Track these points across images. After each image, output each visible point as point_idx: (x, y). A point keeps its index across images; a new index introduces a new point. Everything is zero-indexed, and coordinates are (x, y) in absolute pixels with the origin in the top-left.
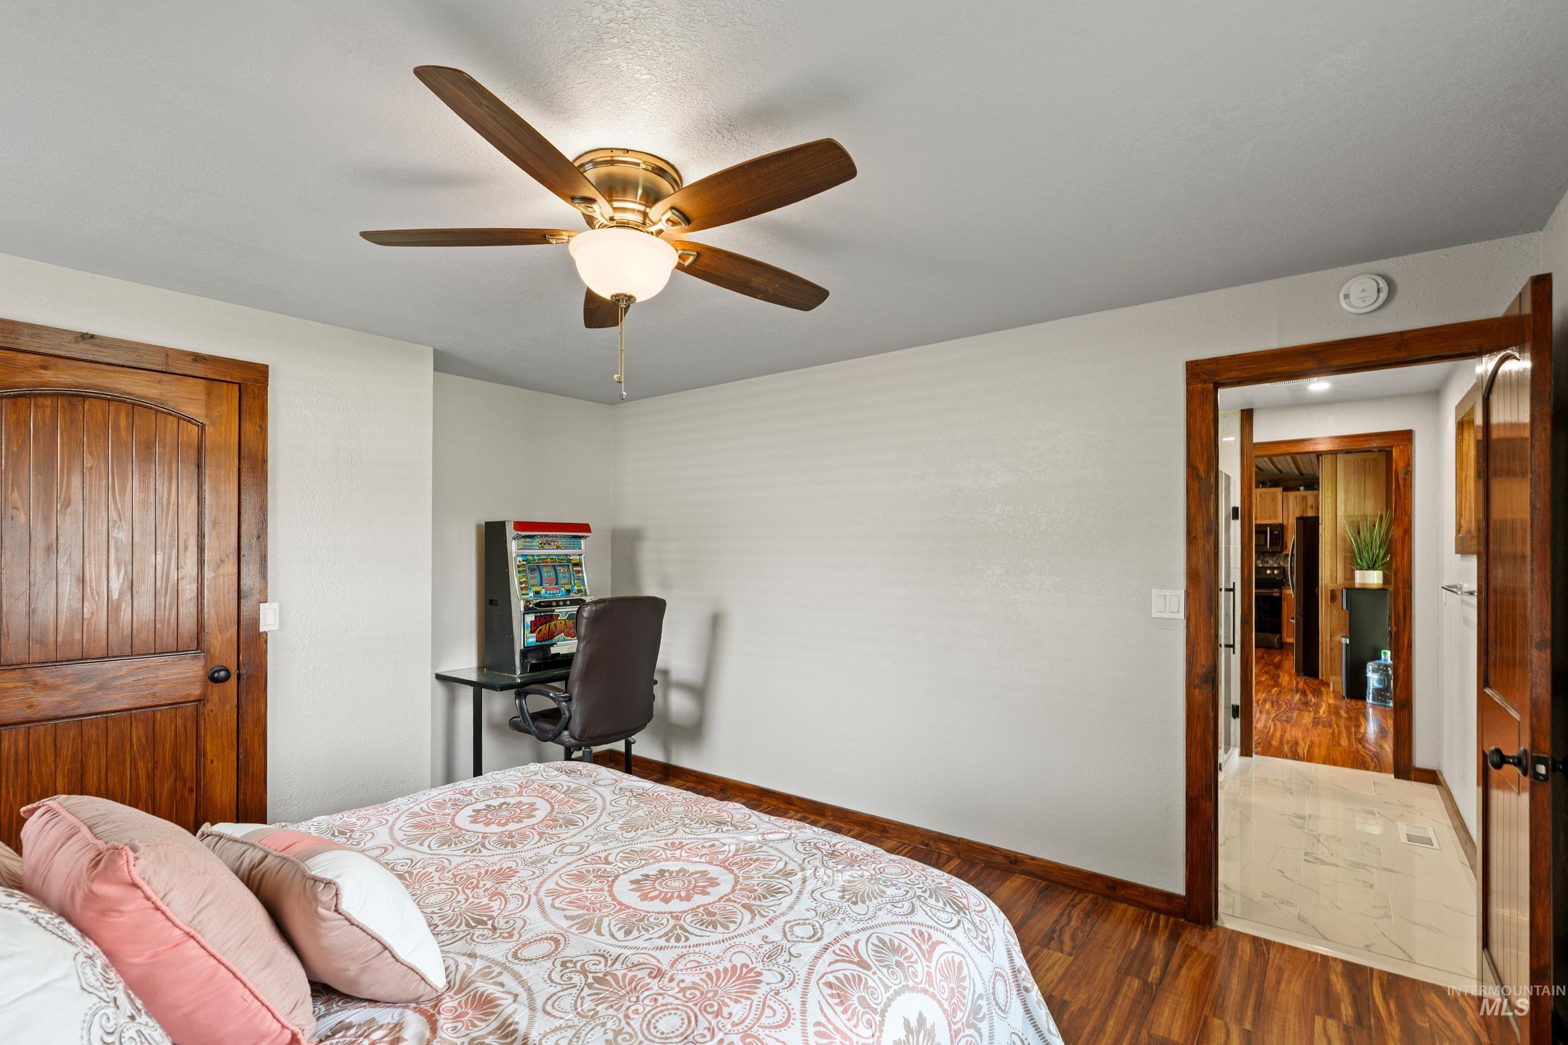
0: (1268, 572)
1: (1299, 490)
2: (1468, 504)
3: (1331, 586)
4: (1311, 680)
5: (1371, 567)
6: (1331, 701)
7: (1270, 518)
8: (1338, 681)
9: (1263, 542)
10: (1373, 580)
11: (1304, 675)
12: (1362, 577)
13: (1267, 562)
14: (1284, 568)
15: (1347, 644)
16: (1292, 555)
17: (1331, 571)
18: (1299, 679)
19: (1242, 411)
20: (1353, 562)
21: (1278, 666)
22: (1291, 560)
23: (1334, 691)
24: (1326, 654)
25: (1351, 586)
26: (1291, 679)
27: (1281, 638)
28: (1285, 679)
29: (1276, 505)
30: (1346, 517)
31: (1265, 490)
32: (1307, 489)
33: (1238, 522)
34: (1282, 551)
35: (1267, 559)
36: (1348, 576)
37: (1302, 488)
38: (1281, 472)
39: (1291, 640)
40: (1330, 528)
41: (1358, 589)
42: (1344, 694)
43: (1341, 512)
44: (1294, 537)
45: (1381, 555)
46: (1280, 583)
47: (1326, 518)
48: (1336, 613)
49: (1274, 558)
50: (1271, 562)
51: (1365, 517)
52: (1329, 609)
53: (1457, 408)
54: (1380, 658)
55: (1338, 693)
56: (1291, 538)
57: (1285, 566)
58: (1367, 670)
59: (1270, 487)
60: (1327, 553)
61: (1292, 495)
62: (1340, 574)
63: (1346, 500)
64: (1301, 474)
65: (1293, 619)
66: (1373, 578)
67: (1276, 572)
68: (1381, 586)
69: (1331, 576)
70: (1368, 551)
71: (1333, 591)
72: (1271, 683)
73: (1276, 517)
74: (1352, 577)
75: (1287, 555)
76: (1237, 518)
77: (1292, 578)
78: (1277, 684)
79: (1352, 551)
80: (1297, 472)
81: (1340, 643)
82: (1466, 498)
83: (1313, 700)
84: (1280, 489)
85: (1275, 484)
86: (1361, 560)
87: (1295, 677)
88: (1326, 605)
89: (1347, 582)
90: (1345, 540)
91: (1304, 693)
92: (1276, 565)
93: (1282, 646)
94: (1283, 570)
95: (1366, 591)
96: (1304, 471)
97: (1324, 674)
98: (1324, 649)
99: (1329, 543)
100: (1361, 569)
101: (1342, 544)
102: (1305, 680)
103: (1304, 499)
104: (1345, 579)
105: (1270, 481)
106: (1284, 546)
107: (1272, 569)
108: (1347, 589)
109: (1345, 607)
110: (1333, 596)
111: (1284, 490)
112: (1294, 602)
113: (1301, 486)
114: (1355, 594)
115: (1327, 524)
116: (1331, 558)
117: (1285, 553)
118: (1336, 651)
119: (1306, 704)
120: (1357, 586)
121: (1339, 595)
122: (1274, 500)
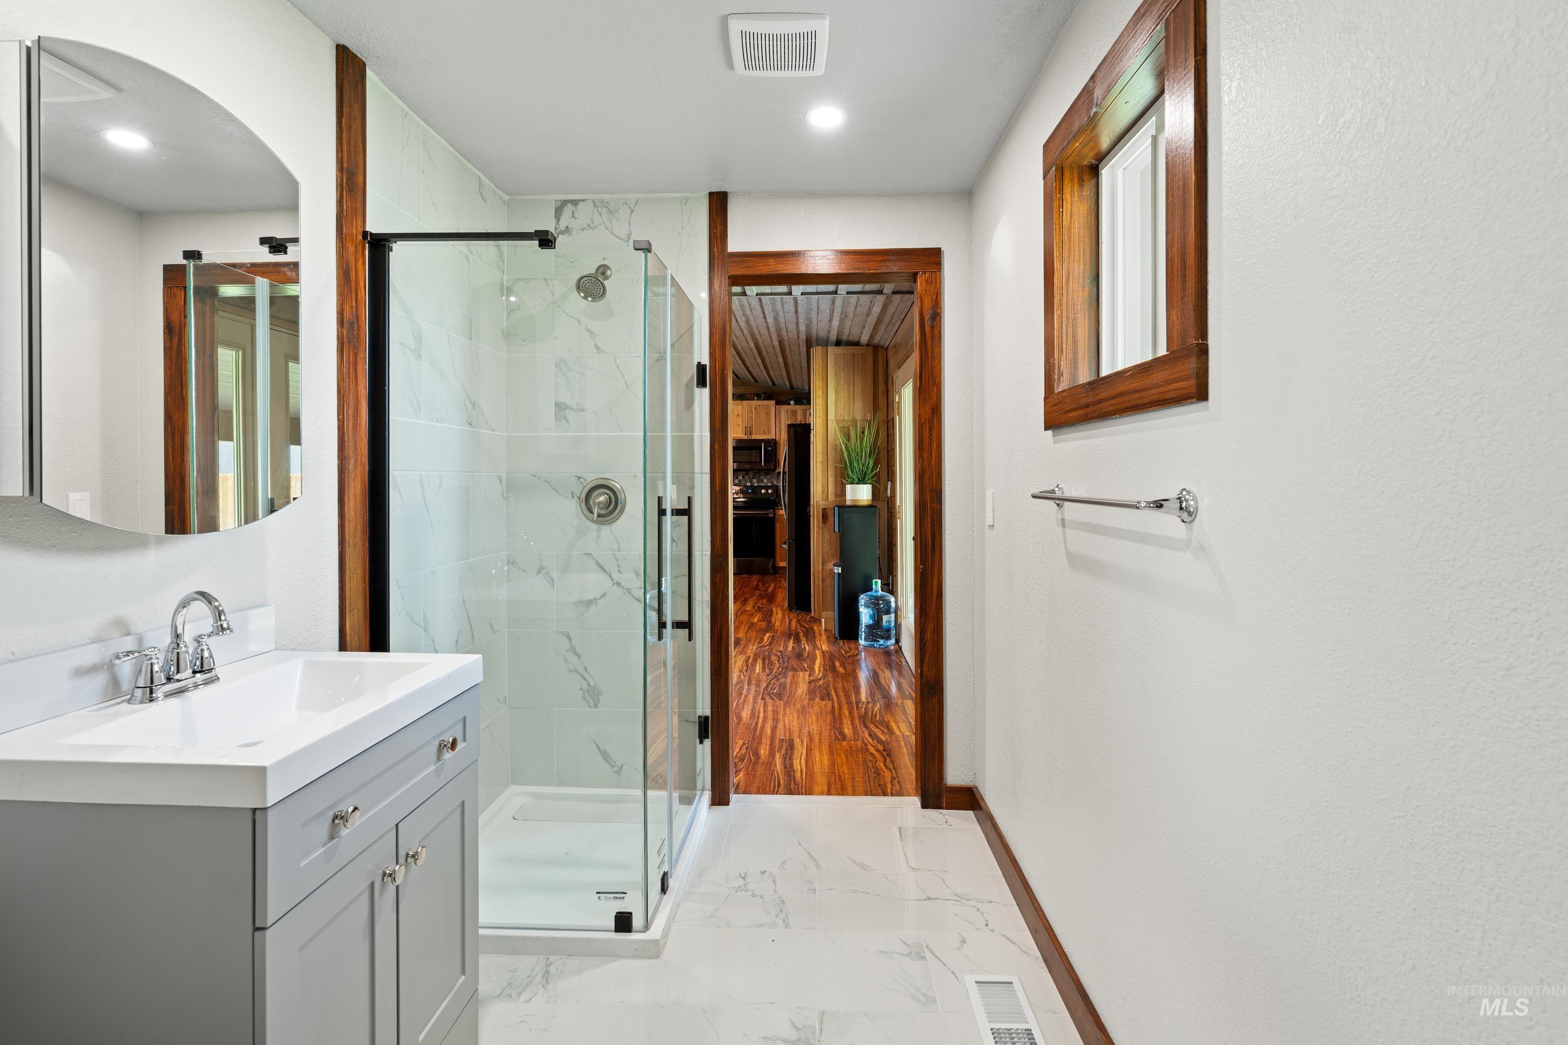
0: (763, 491)
1: (789, 404)
2: (1070, 329)
3: (822, 504)
4: (803, 616)
5: (862, 481)
6: (825, 647)
7: (765, 433)
8: (828, 619)
9: (758, 460)
10: (863, 495)
11: (797, 609)
12: (853, 491)
13: (762, 481)
14: (777, 487)
15: (839, 573)
16: (784, 473)
17: (823, 486)
18: (792, 616)
19: (711, 194)
20: (844, 476)
21: (771, 599)
22: (783, 478)
23: (825, 630)
24: (818, 586)
25: (841, 504)
26: (783, 615)
27: (774, 562)
28: (778, 617)
29: (769, 420)
30: (838, 421)
31: (760, 402)
32: (796, 404)
33: (706, 391)
34: (775, 470)
35: (762, 477)
36: (839, 492)
37: (792, 402)
38: (774, 384)
39: (783, 564)
40: (821, 435)
41: (850, 507)
42: (837, 635)
43: (831, 416)
44: (786, 448)
45: (871, 465)
46: (773, 503)
47: (818, 422)
48: (827, 536)
49: (769, 477)
50: (765, 481)
51: (854, 421)
52: (821, 531)
53: (1046, 146)
54: (871, 589)
55: (830, 631)
56: (783, 451)
57: (778, 485)
58: (860, 604)
59: (764, 399)
60: (819, 464)
61: (784, 408)
62: (831, 490)
63: (836, 401)
64: (792, 387)
65: (785, 543)
66: (861, 494)
67: (770, 491)
68: (869, 503)
69: (823, 492)
70: (858, 461)
71: (824, 509)
72: (764, 624)
73: (769, 432)
74: (843, 493)
75: (779, 473)
76: (704, 385)
77: (785, 498)
78: (770, 627)
79: (842, 460)
80: (787, 384)
81: (831, 571)
82: (1068, 318)
83: (807, 648)
84: (773, 402)
85: (768, 397)
86: (852, 472)
87: (788, 612)
88: (818, 527)
89: (838, 499)
90: (836, 447)
91: (797, 640)
92: (769, 484)
93: (776, 570)
94: (775, 488)
95: (856, 508)
96: (794, 384)
97: (816, 610)
98: (816, 580)
99: (821, 452)
100: (852, 483)
101: (833, 453)
102: (798, 615)
103: (794, 413)
104: (836, 496)
105: (765, 393)
106: (777, 465)
107: (767, 488)
108: (840, 507)
109: (837, 530)
110: (825, 517)
111: (777, 403)
112: (786, 523)
113: (791, 400)
114: (846, 511)
115: (818, 429)
116: (823, 470)
117: (777, 471)
118: (828, 582)
119: (799, 656)
120: (848, 503)
121: (830, 514)
122: (768, 413)
